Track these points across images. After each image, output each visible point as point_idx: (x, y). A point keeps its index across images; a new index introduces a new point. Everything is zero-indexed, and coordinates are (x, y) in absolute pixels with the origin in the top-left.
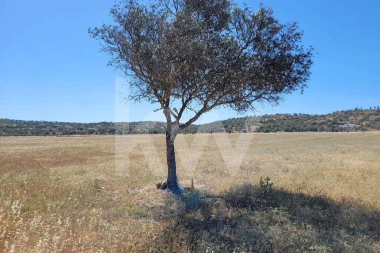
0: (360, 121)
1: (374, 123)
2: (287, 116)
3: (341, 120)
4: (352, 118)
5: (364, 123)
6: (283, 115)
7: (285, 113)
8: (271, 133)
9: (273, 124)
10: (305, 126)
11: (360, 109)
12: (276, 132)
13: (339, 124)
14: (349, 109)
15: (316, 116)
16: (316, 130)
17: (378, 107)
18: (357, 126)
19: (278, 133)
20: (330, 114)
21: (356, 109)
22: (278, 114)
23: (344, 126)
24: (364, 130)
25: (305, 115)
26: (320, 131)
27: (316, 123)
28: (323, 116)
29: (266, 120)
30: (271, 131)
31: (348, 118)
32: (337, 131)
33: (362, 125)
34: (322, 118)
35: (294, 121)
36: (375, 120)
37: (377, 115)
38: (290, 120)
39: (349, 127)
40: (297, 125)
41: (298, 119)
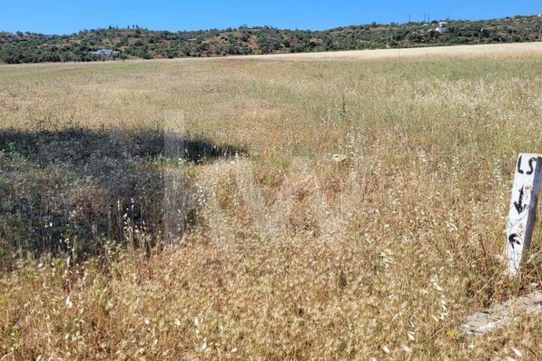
0: (117, 46)
1: (135, 49)
2: (5, 36)
3: (92, 44)
4: (107, 40)
5: (122, 48)
10: (40, 53)
11: (116, 28)
13: (90, 50)
14: (102, 27)
15: (54, 37)
16: (57, 60)
17: (137, 26)
18: (115, 52)
20: (75, 35)
21: (110, 28)
23: (97, 53)
24: (124, 58)
25: (36, 34)
26: (65, 61)
27: (57, 49)
28: (64, 37)
31: (101, 41)
32: (89, 60)
33: (121, 52)
34: (64, 41)
35: (19, 44)
36: (136, 44)
37: (137, 37)
38: (11, 42)
39: (104, 55)
40: (27, 52)
41: (25, 42)
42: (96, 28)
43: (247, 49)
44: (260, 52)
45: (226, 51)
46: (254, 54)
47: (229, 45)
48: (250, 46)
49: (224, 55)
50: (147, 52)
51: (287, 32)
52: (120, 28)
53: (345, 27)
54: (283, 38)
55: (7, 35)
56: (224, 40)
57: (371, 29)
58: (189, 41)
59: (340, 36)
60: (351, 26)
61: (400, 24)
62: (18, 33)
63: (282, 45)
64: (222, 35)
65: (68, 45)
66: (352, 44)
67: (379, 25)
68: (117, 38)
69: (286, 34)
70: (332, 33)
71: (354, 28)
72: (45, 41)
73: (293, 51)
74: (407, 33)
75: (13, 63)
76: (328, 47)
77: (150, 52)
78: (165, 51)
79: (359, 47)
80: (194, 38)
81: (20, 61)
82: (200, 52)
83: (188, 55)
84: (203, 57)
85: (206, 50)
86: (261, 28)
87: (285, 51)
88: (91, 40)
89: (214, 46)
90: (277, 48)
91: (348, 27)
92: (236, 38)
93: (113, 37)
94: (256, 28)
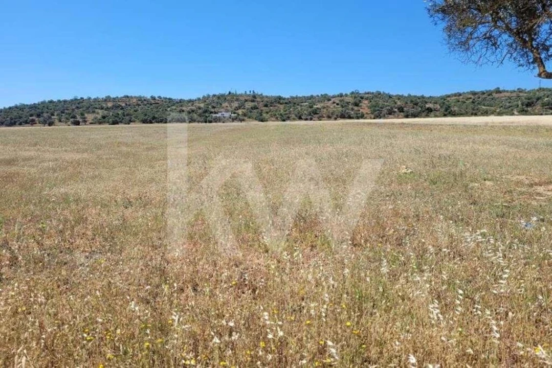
0: (235, 110)
1: (251, 112)
2: (141, 100)
3: (214, 107)
4: (226, 104)
5: (240, 112)
6: (135, 97)
7: (137, 95)
8: (121, 125)
9: (122, 111)
11: (234, 93)
12: (129, 124)
13: (211, 113)
14: (222, 92)
15: (181, 101)
17: (253, 91)
18: (233, 115)
19: (132, 125)
20: (199, 99)
21: (230, 93)
22: (128, 97)
23: (218, 115)
24: (241, 120)
25: (166, 98)
26: (190, 122)
27: (183, 111)
28: (190, 101)
29: (110, 105)
30: (121, 122)
31: (221, 104)
32: (210, 122)
33: (238, 115)
34: (190, 104)
35: (152, 107)
36: (252, 108)
37: (253, 101)
38: (146, 105)
39: (223, 117)
40: (158, 113)
41: (157, 105)
42: (217, 93)
43: (359, 113)
44: (373, 116)
45: (337, 115)
46: (366, 118)
47: (340, 109)
48: (361, 110)
49: (336, 119)
50: (262, 115)
51: (400, 97)
52: (238, 93)
53: (464, 93)
54: (396, 103)
55: (143, 99)
56: (335, 104)
57: (494, 94)
58: (301, 106)
59: (459, 101)
60: (471, 91)
61: (528, 89)
62: (152, 97)
63: (396, 110)
64: (333, 100)
65: (193, 108)
66: (473, 110)
67: (504, 91)
68: (235, 102)
69: (399, 99)
70: (448, 99)
71: (474, 93)
72: (174, 105)
73: (407, 117)
74: (538, 99)
75: (147, 123)
76: (446, 113)
77: (264, 115)
78: (278, 114)
79: (482, 114)
80: (305, 102)
81: (153, 121)
82: (312, 116)
83: (300, 118)
84: (314, 120)
85: (317, 114)
86: (373, 93)
87: (398, 116)
88: (213, 104)
89: (325, 110)
90: (391, 113)
91: (467, 93)
92: (348, 103)
93: (232, 101)
94: (368, 93)
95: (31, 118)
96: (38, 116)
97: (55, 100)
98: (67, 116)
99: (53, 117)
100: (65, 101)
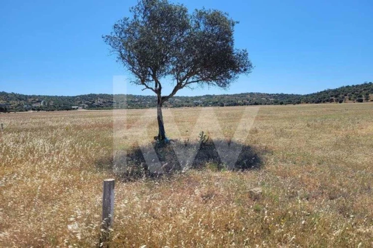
95: (331, 98)
96: (336, 96)
97: (351, 85)
98: (355, 96)
99: (345, 97)
100: (357, 86)
